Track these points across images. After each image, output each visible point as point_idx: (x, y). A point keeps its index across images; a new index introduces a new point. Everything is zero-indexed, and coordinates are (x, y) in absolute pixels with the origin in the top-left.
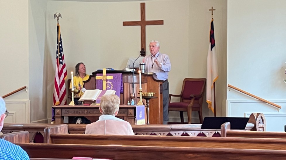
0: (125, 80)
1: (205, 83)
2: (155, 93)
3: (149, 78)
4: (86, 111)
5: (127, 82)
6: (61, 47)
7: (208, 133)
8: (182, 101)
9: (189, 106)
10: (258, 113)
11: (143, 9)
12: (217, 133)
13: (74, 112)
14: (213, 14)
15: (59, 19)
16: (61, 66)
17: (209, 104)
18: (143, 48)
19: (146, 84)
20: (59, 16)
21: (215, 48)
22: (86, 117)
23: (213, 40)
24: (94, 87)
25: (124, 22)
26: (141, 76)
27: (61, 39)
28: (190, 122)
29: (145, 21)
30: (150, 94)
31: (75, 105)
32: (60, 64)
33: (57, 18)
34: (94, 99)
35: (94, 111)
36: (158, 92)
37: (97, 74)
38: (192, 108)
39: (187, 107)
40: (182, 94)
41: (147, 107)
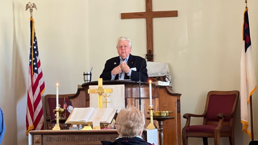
0: (128, 94)
1: (238, 96)
2: (171, 112)
3: (162, 91)
4: (77, 137)
5: (132, 97)
6: (37, 49)
8: (205, 123)
9: (217, 130)
13: (59, 139)
14: (247, 1)
15: (33, 11)
16: (36, 76)
17: (245, 125)
18: (150, 49)
19: (158, 99)
20: (33, 7)
21: (251, 48)
23: (247, 35)
24: (85, 105)
25: (122, 14)
26: (152, 89)
27: (35, 38)
29: (152, 12)
30: (165, 114)
31: (61, 129)
32: (35, 73)
33: (31, 10)
34: (86, 120)
35: (87, 137)
36: (174, 111)
37: (90, 86)
38: (221, 132)
39: (214, 131)
40: (207, 113)
41: (160, 131)
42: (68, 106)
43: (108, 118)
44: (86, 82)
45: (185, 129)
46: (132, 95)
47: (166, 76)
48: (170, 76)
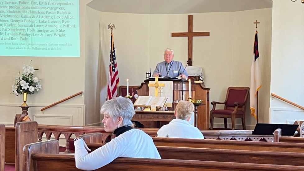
0: (175, 87)
1: (248, 91)
2: (203, 100)
3: (198, 86)
4: (140, 115)
5: (177, 90)
6: (114, 56)
7: (255, 139)
8: (225, 108)
9: (234, 113)
10: (301, 121)
11: (190, 21)
12: (263, 139)
14: (257, 27)
16: (114, 73)
17: (253, 111)
18: (190, 57)
19: (195, 91)
20: (113, 27)
21: (259, 59)
22: (139, 122)
23: (256, 50)
24: (146, 94)
25: (172, 33)
26: (191, 85)
27: (114, 48)
28: (234, 129)
29: (192, 32)
30: (199, 101)
32: (113, 71)
33: (111, 29)
34: (147, 105)
35: (147, 116)
36: (205, 100)
37: (150, 82)
38: (236, 115)
39: (231, 114)
40: (227, 102)
41: (195, 113)
42: (135, 94)
43: (162, 104)
44: (148, 79)
45: (212, 112)
46: (177, 88)
47: (200, 76)
48: (203, 76)
